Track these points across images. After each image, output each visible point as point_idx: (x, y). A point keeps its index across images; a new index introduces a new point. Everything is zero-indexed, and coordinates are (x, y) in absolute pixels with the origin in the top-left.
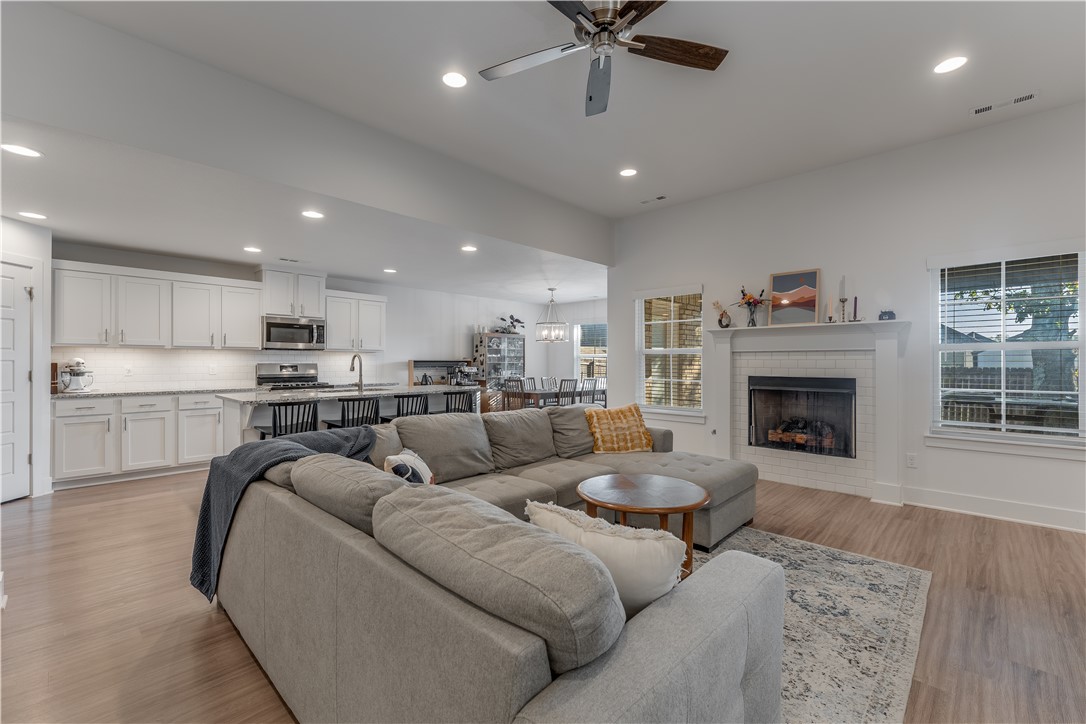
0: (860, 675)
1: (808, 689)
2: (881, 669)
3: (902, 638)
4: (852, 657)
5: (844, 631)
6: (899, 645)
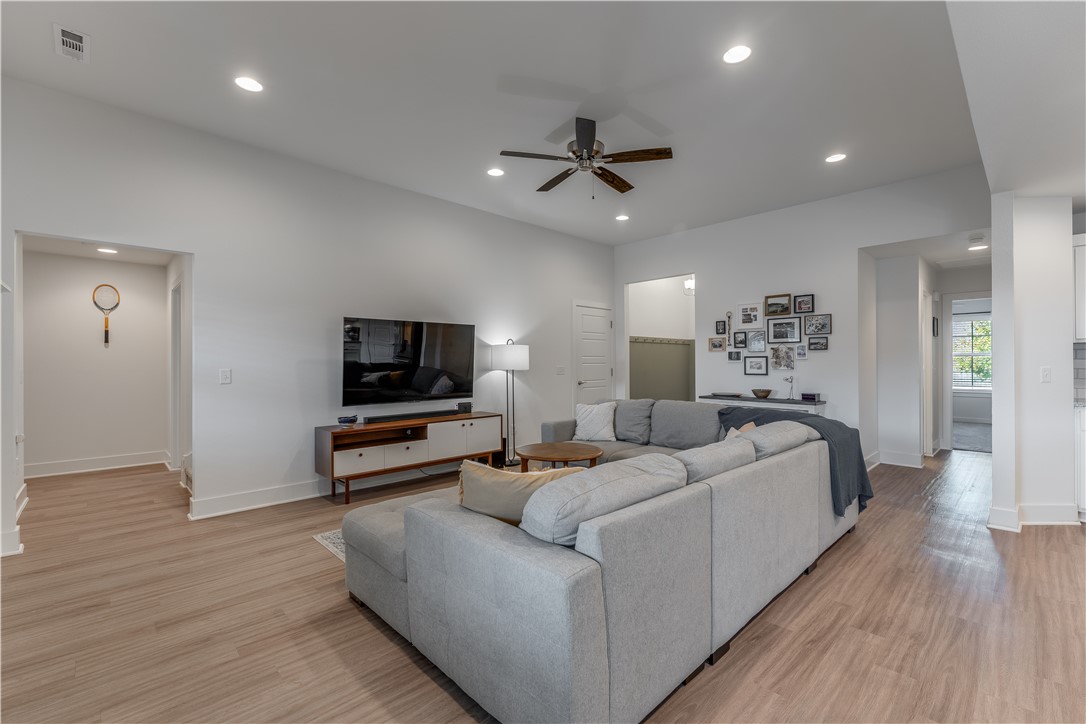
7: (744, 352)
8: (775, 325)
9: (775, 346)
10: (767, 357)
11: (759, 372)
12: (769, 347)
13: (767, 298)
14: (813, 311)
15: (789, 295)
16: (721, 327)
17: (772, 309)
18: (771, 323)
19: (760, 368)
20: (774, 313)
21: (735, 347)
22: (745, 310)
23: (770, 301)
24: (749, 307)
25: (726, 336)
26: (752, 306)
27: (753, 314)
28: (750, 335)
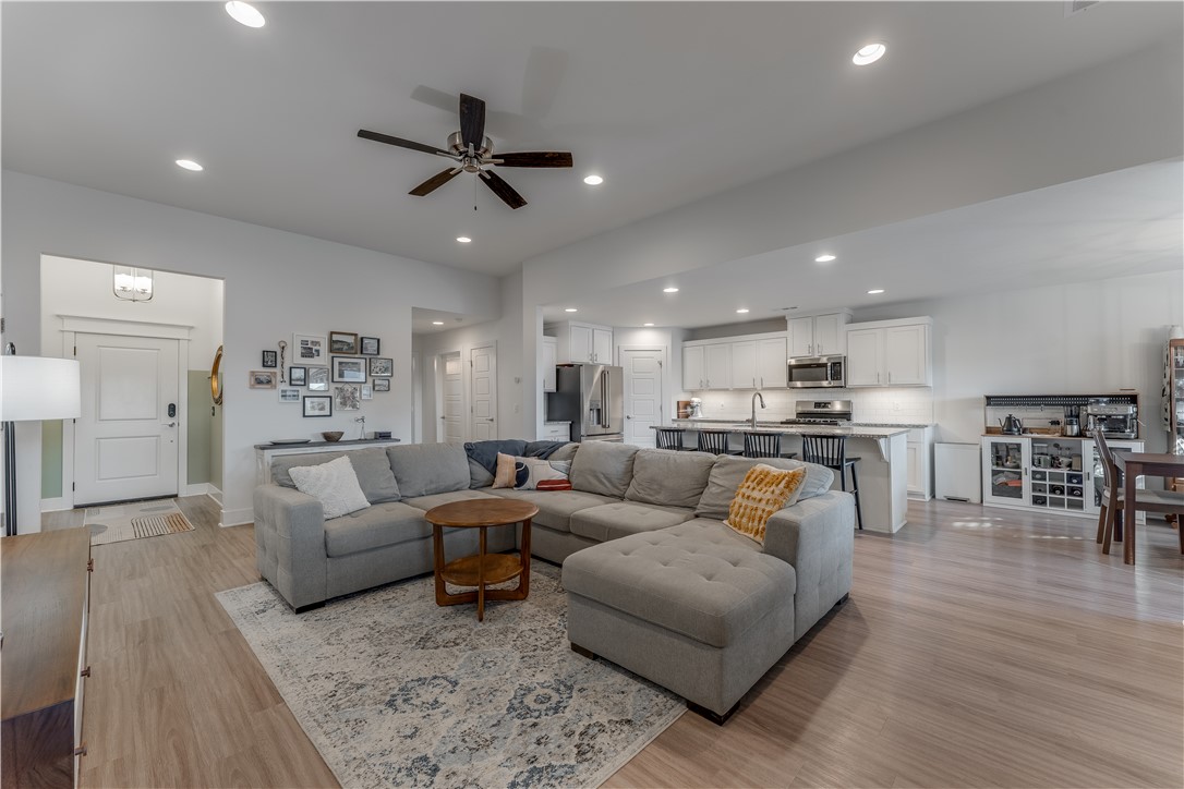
0: (315, 672)
1: (329, 644)
2: (309, 686)
3: (325, 726)
4: (335, 677)
5: (367, 689)
6: (320, 717)
7: (302, 391)
8: (340, 363)
9: (340, 386)
10: (331, 397)
11: (322, 413)
12: (333, 386)
13: (332, 333)
14: (378, 353)
15: (356, 335)
16: (270, 358)
17: (336, 346)
18: (336, 361)
19: (322, 409)
20: (339, 351)
21: (291, 384)
22: (304, 342)
23: (335, 337)
24: (310, 339)
25: (277, 370)
26: (314, 340)
27: (315, 348)
28: (312, 372)
